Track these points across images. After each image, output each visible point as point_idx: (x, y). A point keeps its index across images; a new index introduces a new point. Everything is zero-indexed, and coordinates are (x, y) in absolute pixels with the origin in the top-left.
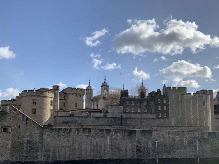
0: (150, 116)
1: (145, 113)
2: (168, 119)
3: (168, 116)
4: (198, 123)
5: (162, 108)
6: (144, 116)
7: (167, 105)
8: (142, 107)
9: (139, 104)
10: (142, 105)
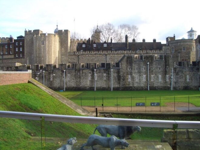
0: (9, 57)
1: (6, 55)
2: (24, 58)
3: (23, 55)
4: (38, 60)
5: (19, 49)
6: (5, 57)
7: (23, 47)
8: (4, 50)
9: (2, 48)
10: (4, 48)
